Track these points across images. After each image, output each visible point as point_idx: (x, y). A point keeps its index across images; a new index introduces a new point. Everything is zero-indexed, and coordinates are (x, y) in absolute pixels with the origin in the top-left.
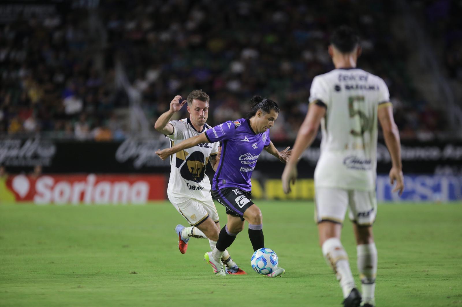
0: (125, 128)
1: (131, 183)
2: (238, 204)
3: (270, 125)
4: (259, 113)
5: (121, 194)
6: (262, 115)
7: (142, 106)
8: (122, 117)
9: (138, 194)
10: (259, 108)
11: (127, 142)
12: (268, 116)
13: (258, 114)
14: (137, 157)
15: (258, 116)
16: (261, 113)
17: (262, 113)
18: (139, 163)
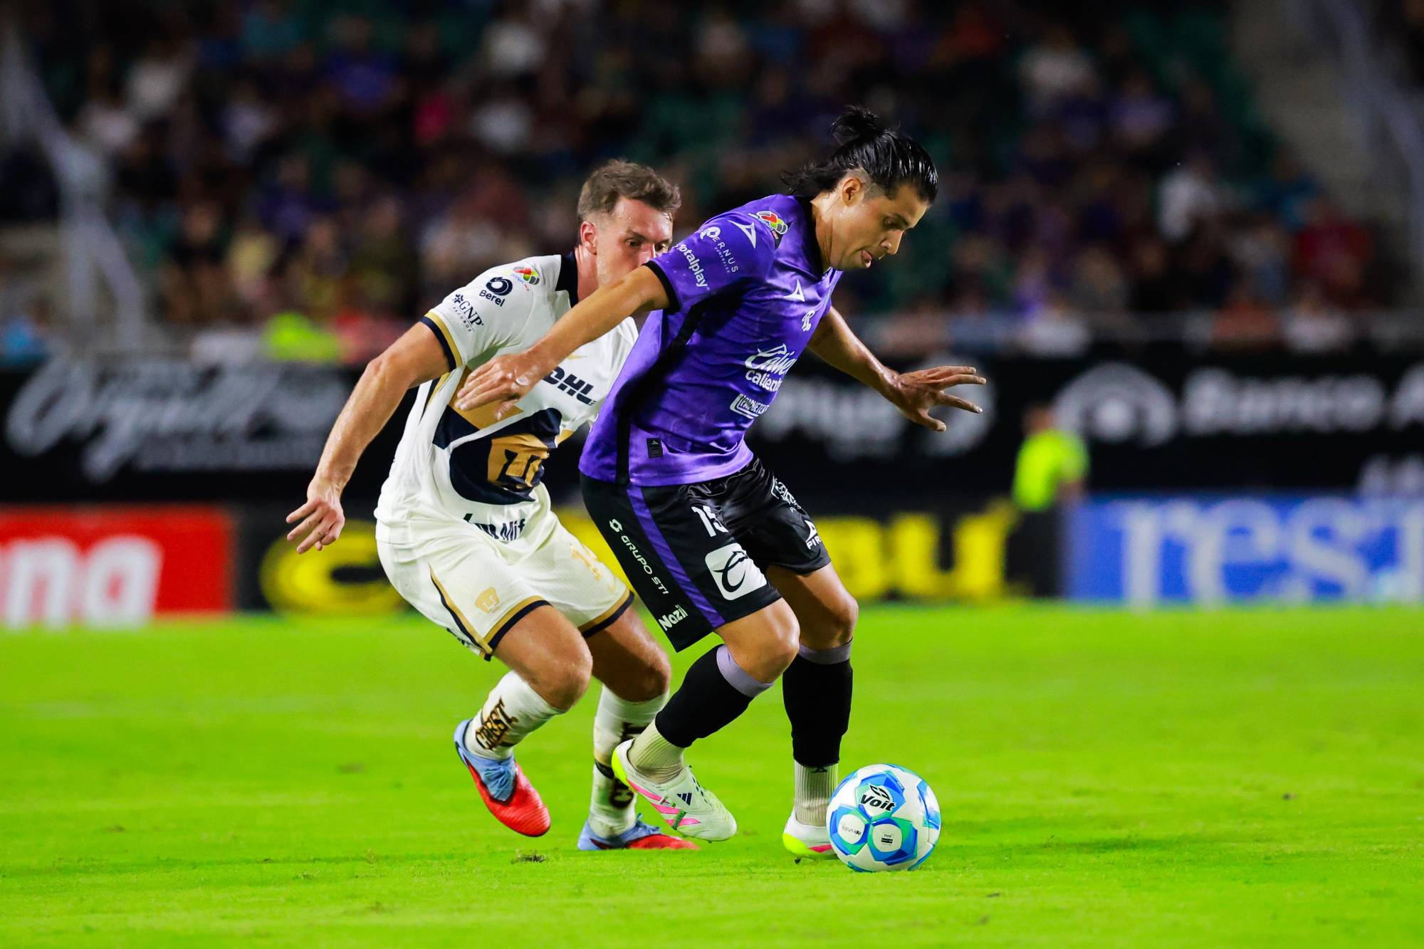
0: (43, 311)
1: (85, 542)
2: (718, 578)
3: (883, 244)
4: (850, 185)
5: (40, 589)
6: (861, 197)
7: (114, 218)
8: (34, 265)
9: (115, 588)
10: (857, 166)
11: (55, 367)
12: (886, 205)
13: (845, 189)
14: (99, 431)
15: (844, 198)
16: (858, 188)
17: (860, 191)
18: (102, 459)
